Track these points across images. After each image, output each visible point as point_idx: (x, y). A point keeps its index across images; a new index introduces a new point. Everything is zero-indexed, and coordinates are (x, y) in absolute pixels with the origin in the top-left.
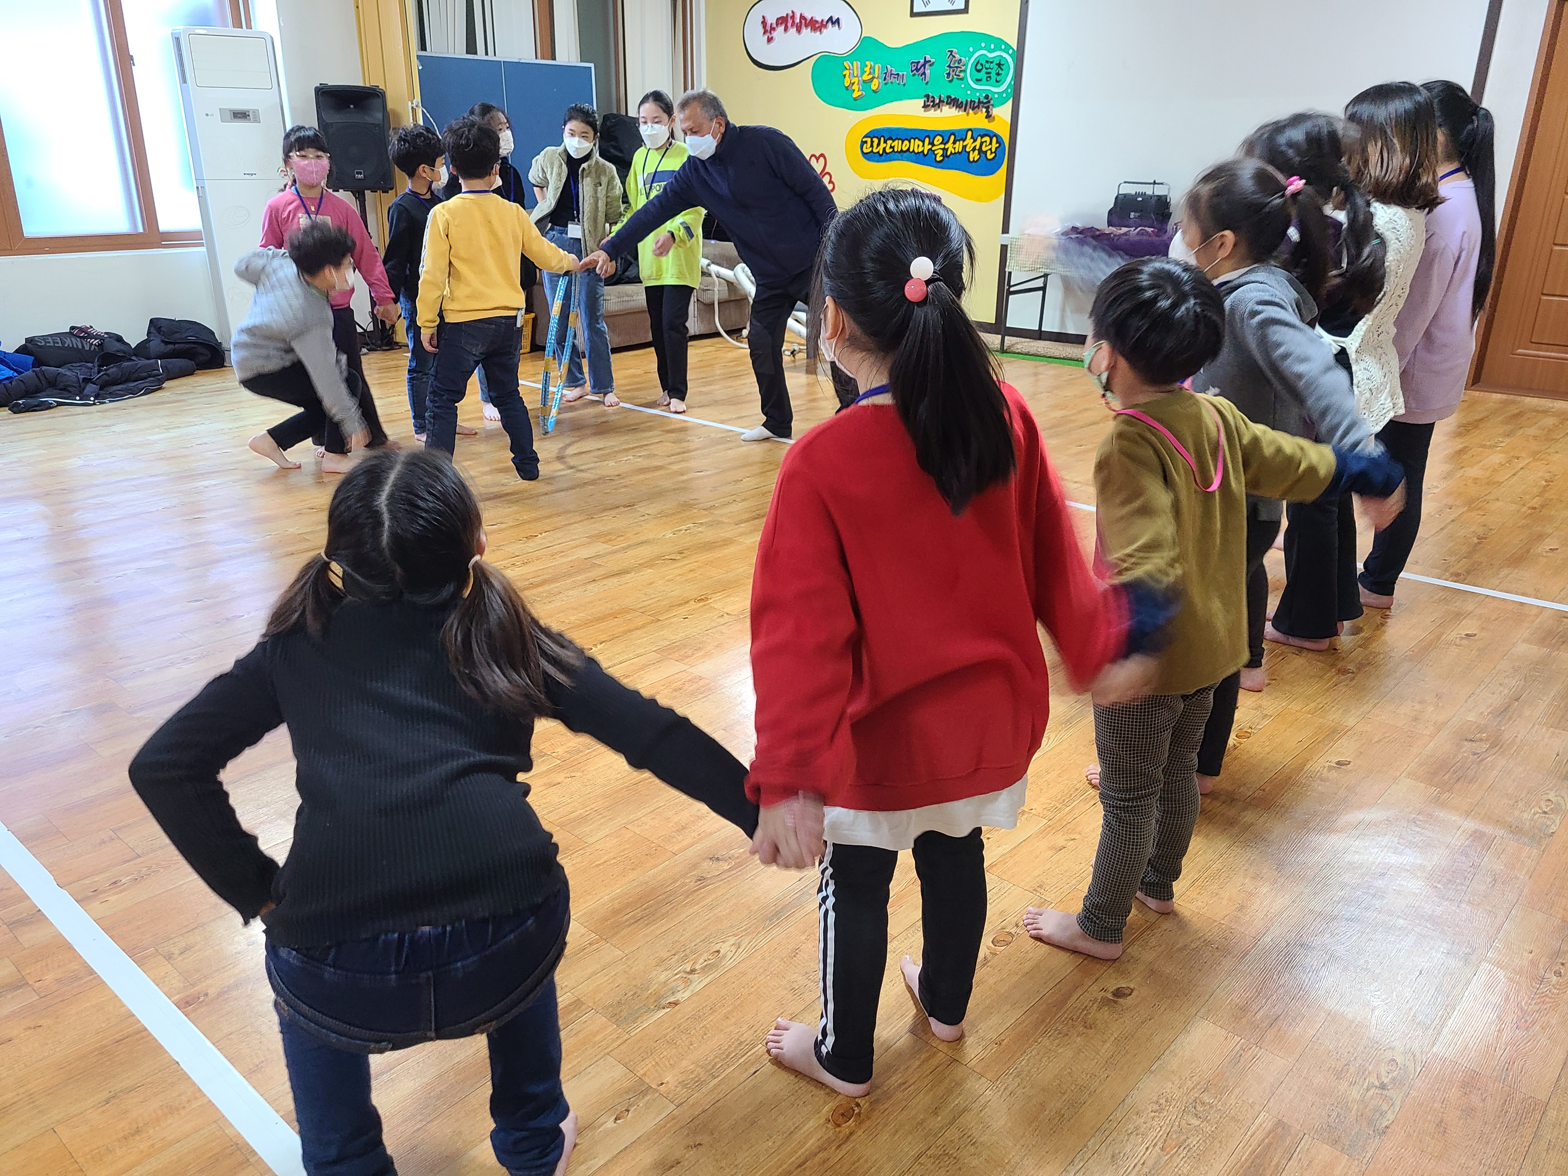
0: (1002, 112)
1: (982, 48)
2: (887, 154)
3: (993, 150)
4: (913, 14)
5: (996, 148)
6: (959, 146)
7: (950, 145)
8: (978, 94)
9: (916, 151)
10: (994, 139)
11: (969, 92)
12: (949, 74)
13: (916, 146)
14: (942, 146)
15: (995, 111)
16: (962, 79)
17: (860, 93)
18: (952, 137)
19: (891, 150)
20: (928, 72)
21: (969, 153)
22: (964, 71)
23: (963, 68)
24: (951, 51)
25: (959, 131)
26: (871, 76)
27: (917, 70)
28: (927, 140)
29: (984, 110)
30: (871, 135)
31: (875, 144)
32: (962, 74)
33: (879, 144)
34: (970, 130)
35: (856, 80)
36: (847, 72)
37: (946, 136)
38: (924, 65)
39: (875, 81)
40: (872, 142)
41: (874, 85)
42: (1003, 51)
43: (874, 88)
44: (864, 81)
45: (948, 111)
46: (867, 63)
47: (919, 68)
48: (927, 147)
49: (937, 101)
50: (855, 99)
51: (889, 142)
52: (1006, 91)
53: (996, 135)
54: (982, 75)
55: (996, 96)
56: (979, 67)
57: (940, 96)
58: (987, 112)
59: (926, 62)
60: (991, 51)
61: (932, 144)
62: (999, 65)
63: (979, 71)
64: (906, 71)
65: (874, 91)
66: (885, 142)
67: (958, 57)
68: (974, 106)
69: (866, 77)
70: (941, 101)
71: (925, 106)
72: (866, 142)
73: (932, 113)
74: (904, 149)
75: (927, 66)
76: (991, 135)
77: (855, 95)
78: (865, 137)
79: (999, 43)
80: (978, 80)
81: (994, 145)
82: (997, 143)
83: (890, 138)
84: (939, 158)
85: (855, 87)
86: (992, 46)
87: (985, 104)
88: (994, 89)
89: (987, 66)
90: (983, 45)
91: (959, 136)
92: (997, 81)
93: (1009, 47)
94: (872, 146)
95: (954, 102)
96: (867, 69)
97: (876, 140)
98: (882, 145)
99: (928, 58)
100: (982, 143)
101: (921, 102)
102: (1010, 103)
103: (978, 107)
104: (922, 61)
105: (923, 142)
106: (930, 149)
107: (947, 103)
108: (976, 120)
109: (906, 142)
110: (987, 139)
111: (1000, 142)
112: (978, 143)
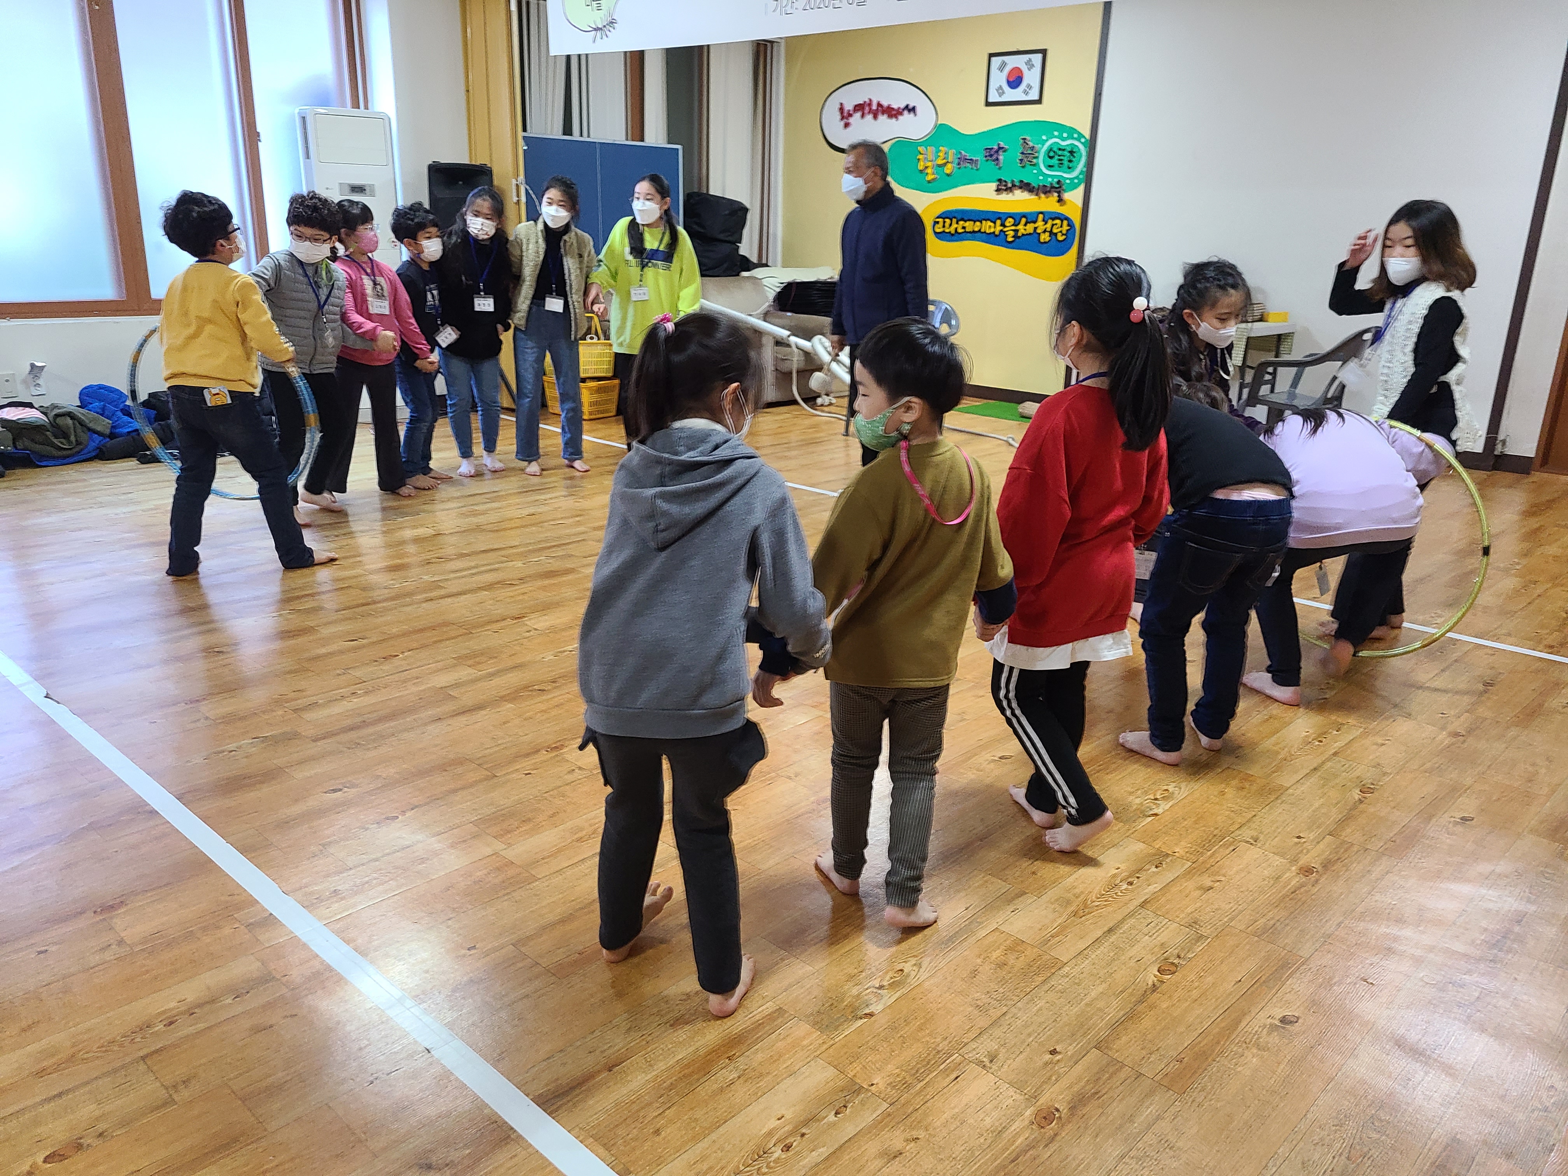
0: (1074, 197)
1: (1056, 137)
2: (960, 233)
3: (1064, 232)
4: (988, 104)
5: (1068, 230)
6: (1030, 228)
7: (1020, 227)
8: (1050, 179)
9: (988, 231)
10: (1065, 222)
11: (1041, 178)
12: (1021, 160)
13: (988, 227)
14: (1013, 228)
15: (1066, 196)
16: (1034, 165)
17: (933, 177)
18: (1024, 220)
19: (963, 230)
20: (1001, 158)
21: (1039, 234)
22: (1036, 158)
23: (1036, 155)
24: (1024, 139)
25: (1031, 213)
26: (944, 161)
27: (991, 156)
28: (998, 222)
29: (1056, 194)
30: (944, 216)
31: (947, 225)
32: (1034, 161)
33: (951, 225)
34: (1041, 213)
35: (929, 164)
36: (921, 157)
37: (1017, 218)
38: (997, 152)
39: (949, 166)
40: (944, 222)
41: (948, 169)
42: (1076, 139)
43: (948, 172)
44: (939, 166)
45: (1020, 195)
46: (941, 148)
47: (993, 154)
48: (999, 228)
49: (1010, 185)
50: (929, 182)
51: (961, 223)
52: (1077, 178)
53: (1067, 219)
54: (1054, 161)
55: (1068, 181)
56: (1052, 154)
57: (1013, 181)
58: (1059, 196)
59: (1000, 148)
60: (1064, 139)
61: (1003, 225)
62: (1071, 152)
63: (1051, 158)
64: (980, 157)
65: (948, 175)
66: (957, 223)
67: (1031, 144)
68: (1046, 190)
69: (940, 162)
70: (1014, 185)
71: (998, 190)
72: (938, 222)
73: (1004, 196)
74: (976, 229)
75: (1000, 153)
76: (1062, 218)
77: (930, 177)
78: (938, 218)
79: (1072, 132)
80: (1050, 166)
81: (1065, 228)
82: (1069, 225)
83: (962, 220)
84: (1010, 239)
85: (929, 171)
86: (1065, 135)
87: (1057, 189)
88: (1065, 175)
89: (1060, 153)
90: (1056, 133)
91: (1030, 218)
92: (1069, 168)
93: (1081, 135)
94: (944, 226)
95: (1026, 186)
96: (941, 154)
97: (948, 221)
98: (954, 226)
99: (1002, 144)
100: (1053, 225)
101: (994, 186)
102: (1082, 188)
103: (1050, 192)
104: (996, 147)
105: (995, 223)
106: (1001, 231)
107: (1020, 188)
108: (1049, 204)
109: (978, 223)
110: (1058, 222)
111: (1071, 225)
112: (1049, 226)
